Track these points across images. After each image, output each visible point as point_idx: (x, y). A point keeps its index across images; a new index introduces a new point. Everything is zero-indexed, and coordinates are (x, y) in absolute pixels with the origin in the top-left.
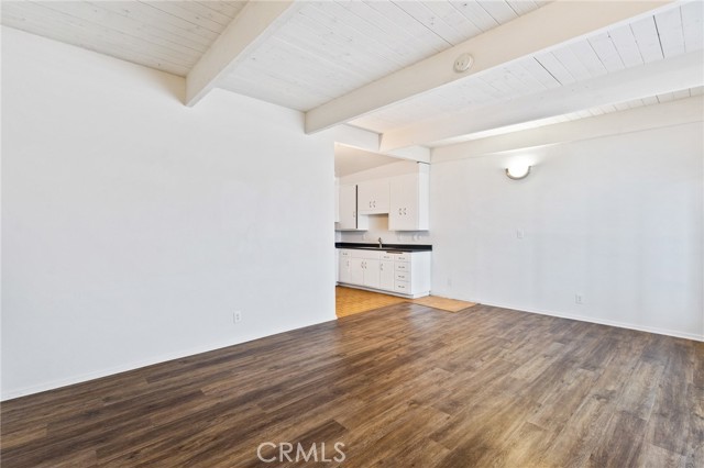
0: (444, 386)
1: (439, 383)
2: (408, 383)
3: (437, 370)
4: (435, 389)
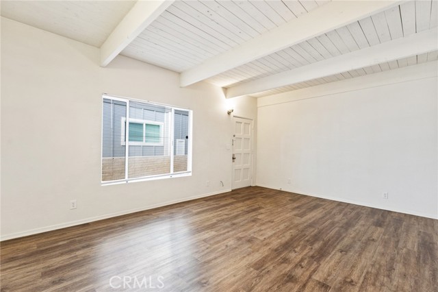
0: (258, 229)
1: (260, 230)
2: (278, 230)
3: (262, 238)
4: (263, 227)
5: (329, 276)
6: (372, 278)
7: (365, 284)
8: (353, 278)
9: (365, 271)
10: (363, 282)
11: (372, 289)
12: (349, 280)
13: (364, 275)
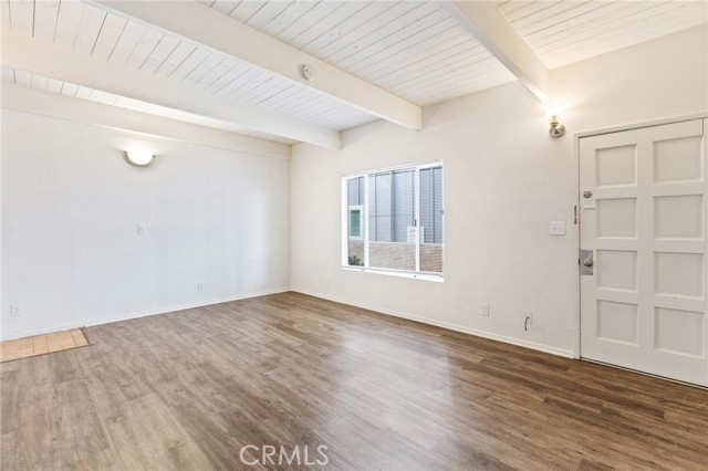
5: (143, 406)
6: (95, 444)
7: (98, 431)
8: (118, 425)
9: (112, 445)
10: (101, 430)
11: (86, 431)
12: (119, 420)
13: (109, 438)
